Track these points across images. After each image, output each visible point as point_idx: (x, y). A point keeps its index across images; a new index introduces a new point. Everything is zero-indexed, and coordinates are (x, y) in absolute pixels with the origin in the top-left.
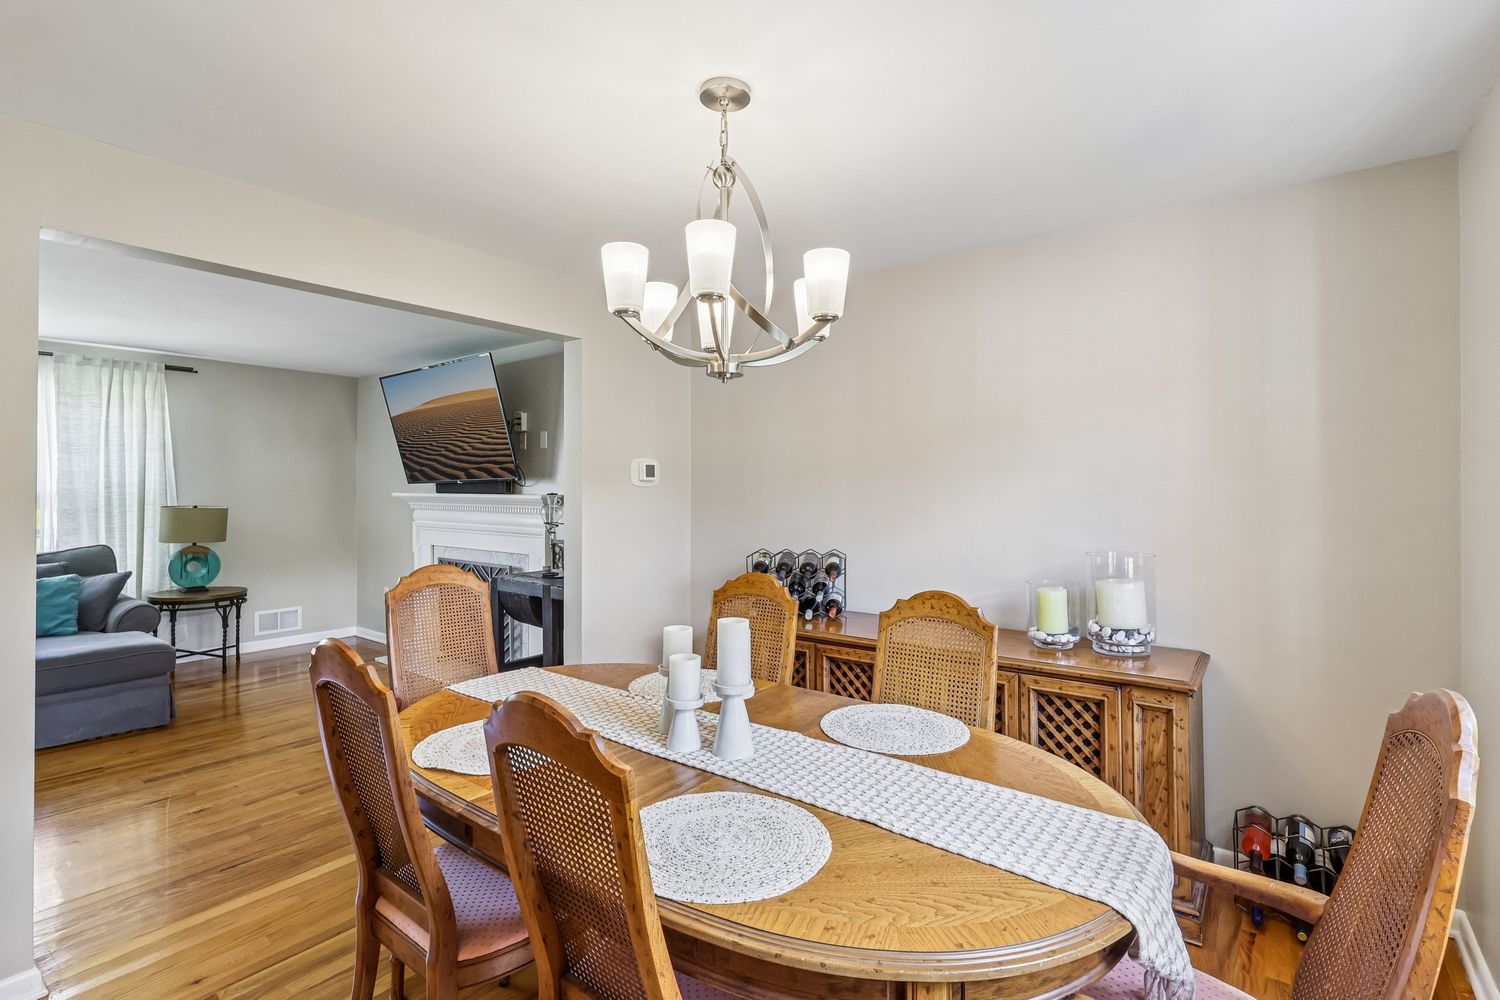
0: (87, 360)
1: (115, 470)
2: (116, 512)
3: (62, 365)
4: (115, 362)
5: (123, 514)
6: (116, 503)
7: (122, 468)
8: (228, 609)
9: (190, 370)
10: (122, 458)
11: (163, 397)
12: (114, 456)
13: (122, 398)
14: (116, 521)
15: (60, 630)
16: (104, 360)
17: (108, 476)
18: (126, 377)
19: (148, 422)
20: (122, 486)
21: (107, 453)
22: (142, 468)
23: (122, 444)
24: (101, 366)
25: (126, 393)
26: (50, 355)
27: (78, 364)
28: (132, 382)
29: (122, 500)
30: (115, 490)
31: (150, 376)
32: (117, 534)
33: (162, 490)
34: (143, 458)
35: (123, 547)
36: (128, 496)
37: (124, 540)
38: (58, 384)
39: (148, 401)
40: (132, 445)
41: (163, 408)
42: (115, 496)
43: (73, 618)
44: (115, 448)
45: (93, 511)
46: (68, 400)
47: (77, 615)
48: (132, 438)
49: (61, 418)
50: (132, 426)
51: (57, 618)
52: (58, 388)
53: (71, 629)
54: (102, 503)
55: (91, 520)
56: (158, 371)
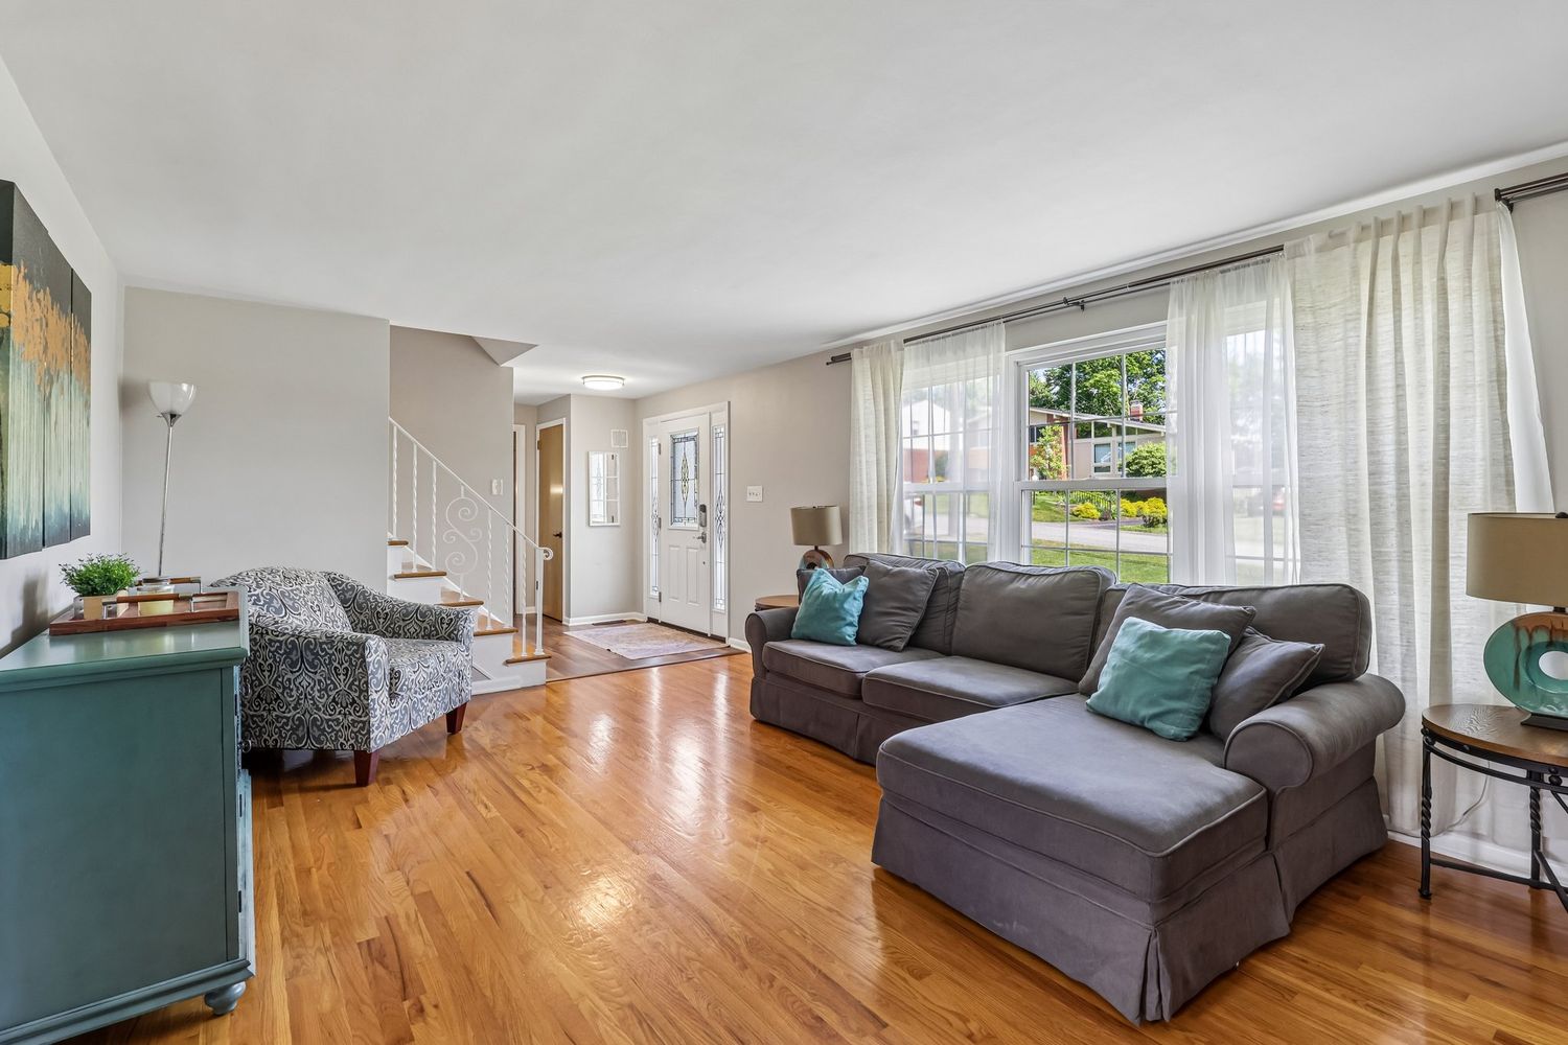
1: (1388, 438)
2: (1391, 522)
3: (1298, 260)
4: (1382, 227)
5: (1404, 525)
6: (1391, 504)
7: (1401, 431)
10: (1400, 412)
11: (1493, 265)
12: (1387, 411)
13: (1397, 291)
14: (1392, 540)
15: (1156, 726)
18: (1406, 248)
19: (1453, 330)
20: (1402, 470)
21: (1373, 405)
22: (1443, 430)
23: (1400, 386)
24: (1358, 241)
25: (1406, 279)
26: (1281, 249)
27: (1320, 250)
28: (1418, 253)
29: (1403, 497)
30: (1390, 477)
31: (1458, 229)
32: (1393, 566)
33: (1495, 476)
34: (1443, 409)
35: (1406, 593)
36: (1413, 491)
37: (1406, 578)
38: (1294, 296)
39: (1453, 285)
40: (1421, 385)
41: (1495, 291)
42: (1390, 490)
43: (1187, 712)
44: (1387, 394)
45: (1352, 518)
46: (1309, 319)
47: (1203, 708)
48: (1420, 369)
49: (1299, 354)
50: (1419, 345)
51: (1152, 703)
52: (1294, 302)
53: (1173, 730)
54: (1366, 505)
55: (1349, 537)
56: (1475, 212)
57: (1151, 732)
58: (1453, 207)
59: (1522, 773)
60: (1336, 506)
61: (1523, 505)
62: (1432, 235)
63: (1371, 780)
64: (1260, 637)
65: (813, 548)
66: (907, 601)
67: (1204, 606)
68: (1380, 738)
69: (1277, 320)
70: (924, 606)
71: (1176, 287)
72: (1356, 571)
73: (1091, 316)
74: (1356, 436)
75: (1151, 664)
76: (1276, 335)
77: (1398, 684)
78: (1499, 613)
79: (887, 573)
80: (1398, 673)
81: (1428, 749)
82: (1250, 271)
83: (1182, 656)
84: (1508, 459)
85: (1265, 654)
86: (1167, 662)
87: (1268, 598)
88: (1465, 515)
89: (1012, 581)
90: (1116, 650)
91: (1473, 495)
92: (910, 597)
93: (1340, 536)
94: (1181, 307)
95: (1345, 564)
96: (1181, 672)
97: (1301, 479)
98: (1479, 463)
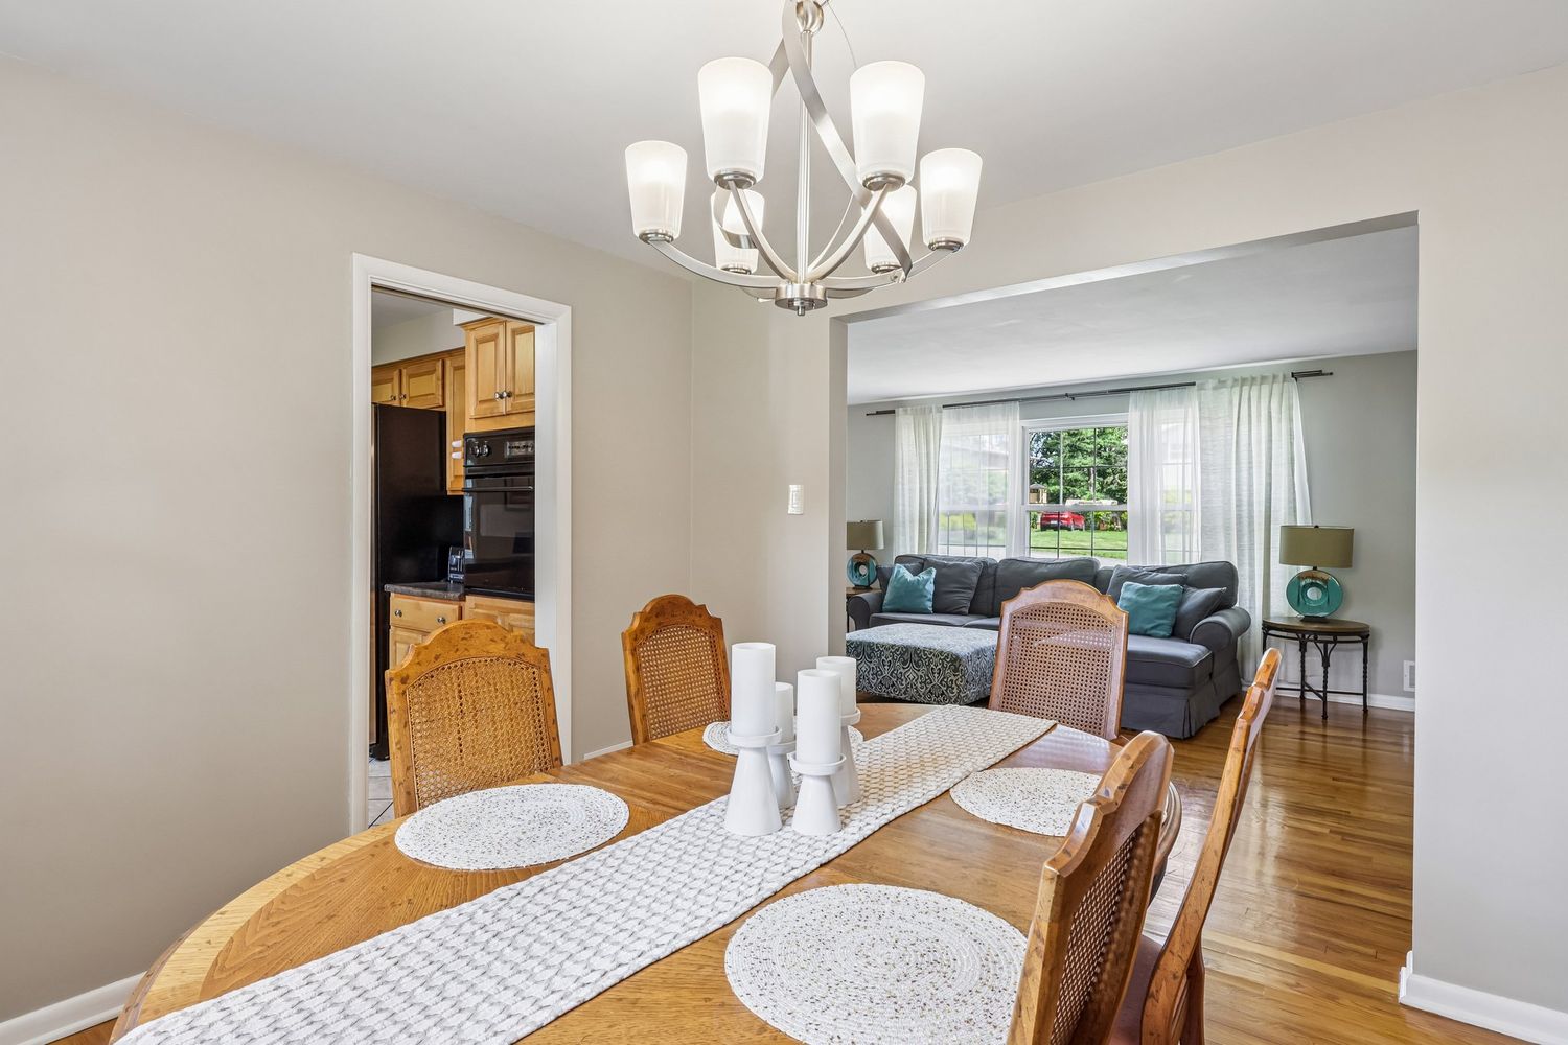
0: (1221, 384)
1: (1245, 488)
2: (1246, 530)
3: (1203, 391)
4: (1244, 381)
5: (1251, 532)
6: (1245, 521)
7: (1251, 486)
8: (1330, 646)
9: (1319, 373)
10: (1250, 475)
11: (1290, 408)
12: (1244, 474)
13: (1250, 415)
14: (1246, 539)
15: (1153, 632)
16: (1235, 380)
17: (1238, 495)
18: (1254, 394)
20: (1251, 504)
21: (1238, 471)
22: (1269, 485)
23: (1250, 462)
24: (1232, 387)
25: (1254, 409)
26: (1194, 384)
27: (1215, 388)
28: (1259, 398)
29: (1251, 517)
30: (1245, 508)
31: (1276, 388)
32: (1246, 552)
33: (1289, 508)
34: (1269, 475)
35: (1252, 565)
36: (1256, 514)
37: (1252, 558)
38: (1200, 409)
39: (1274, 414)
40: (1260, 462)
41: (1291, 420)
42: (1245, 514)
43: (1166, 624)
44: (1244, 466)
45: (1227, 528)
46: (1208, 424)
47: (1173, 622)
48: (1259, 455)
49: (1202, 441)
50: (1259, 442)
51: (1150, 622)
52: (1200, 413)
53: (1162, 633)
54: (1234, 521)
55: (1226, 538)
56: (1284, 381)
57: (1150, 636)
58: (1275, 377)
59: (1294, 635)
60: (1219, 522)
61: (1300, 523)
62: (1265, 388)
63: (1235, 660)
64: (1191, 589)
65: (860, 551)
66: (965, 583)
67: (1161, 575)
68: (1239, 639)
69: (1190, 420)
70: (975, 586)
71: (1133, 395)
72: (1229, 554)
73: (1079, 404)
74: (1230, 486)
75: (1146, 604)
76: (1189, 425)
77: (1247, 610)
78: (1290, 573)
79: (945, 566)
80: (1248, 605)
81: (1265, 635)
82: (1176, 392)
83: (1162, 598)
84: (1295, 500)
85: (1198, 596)
86: (1155, 601)
87: (1190, 570)
88: (1279, 526)
89: (1037, 568)
90: (1123, 598)
91: (1281, 518)
92: (966, 581)
93: (1221, 537)
94: (1136, 407)
95: (1223, 551)
96: (1163, 605)
97: (1202, 508)
98: (1283, 502)
